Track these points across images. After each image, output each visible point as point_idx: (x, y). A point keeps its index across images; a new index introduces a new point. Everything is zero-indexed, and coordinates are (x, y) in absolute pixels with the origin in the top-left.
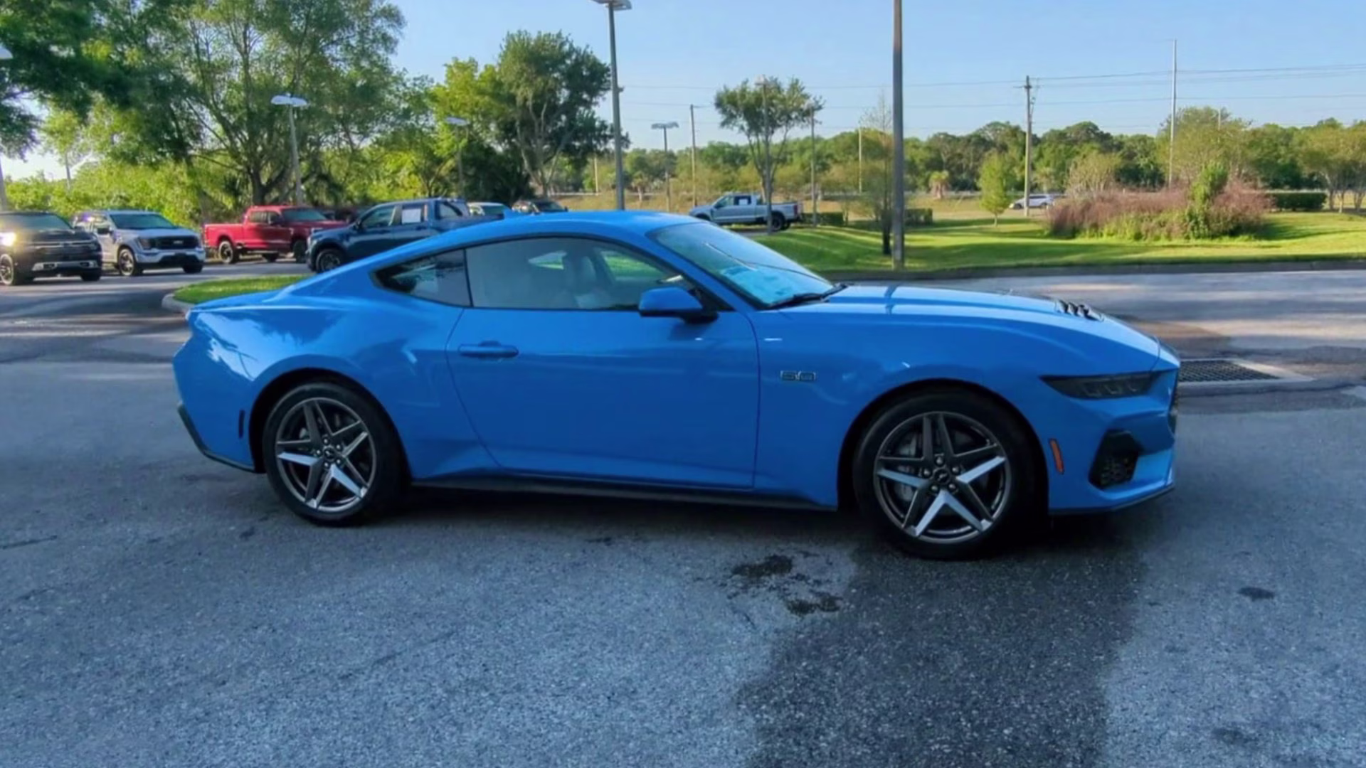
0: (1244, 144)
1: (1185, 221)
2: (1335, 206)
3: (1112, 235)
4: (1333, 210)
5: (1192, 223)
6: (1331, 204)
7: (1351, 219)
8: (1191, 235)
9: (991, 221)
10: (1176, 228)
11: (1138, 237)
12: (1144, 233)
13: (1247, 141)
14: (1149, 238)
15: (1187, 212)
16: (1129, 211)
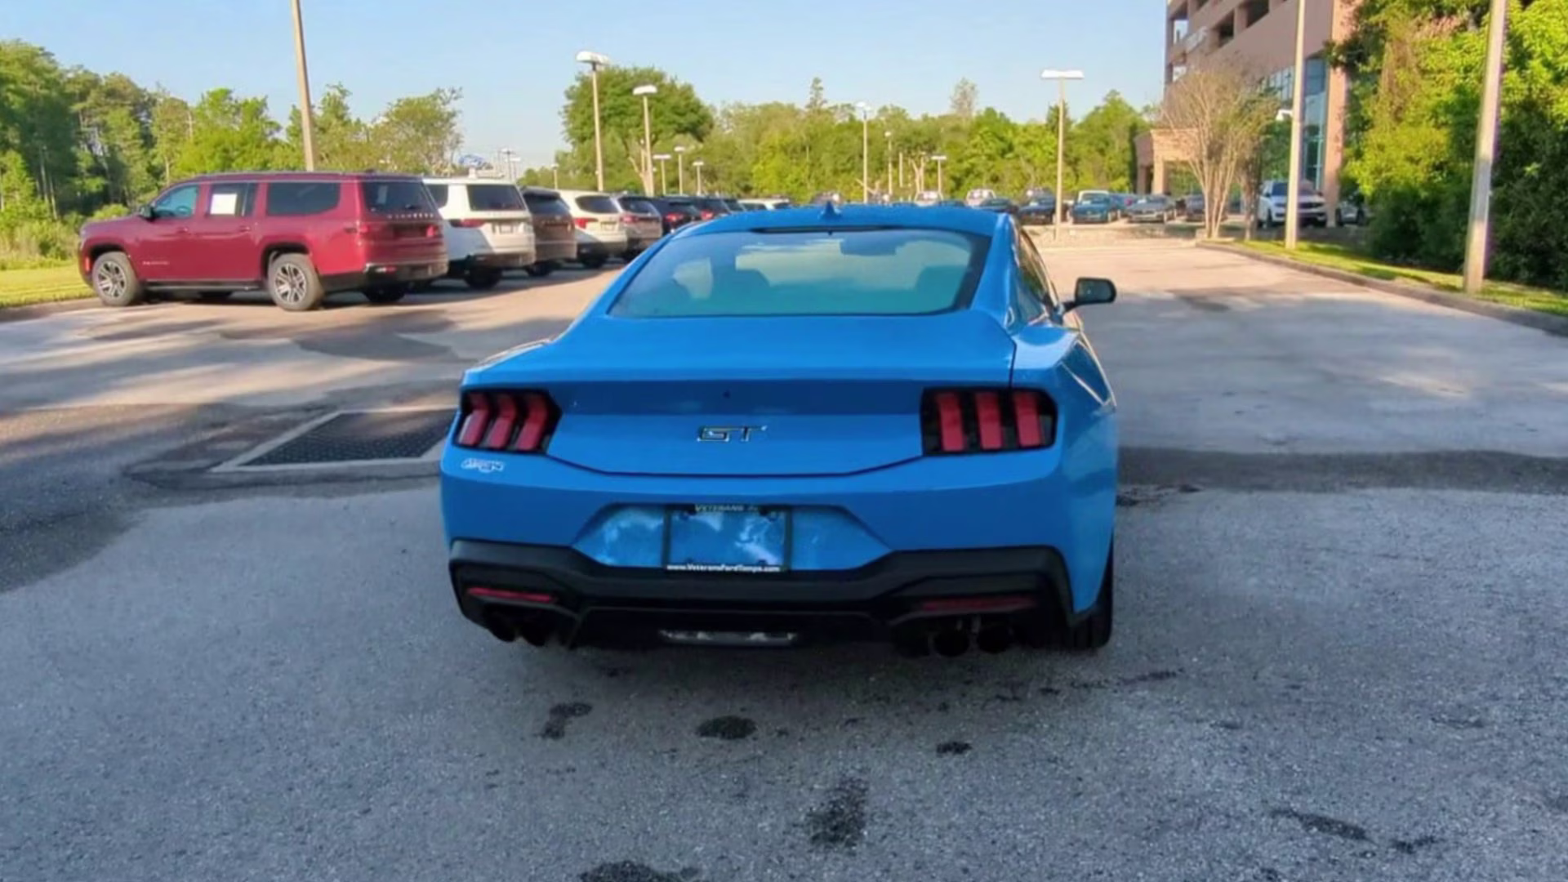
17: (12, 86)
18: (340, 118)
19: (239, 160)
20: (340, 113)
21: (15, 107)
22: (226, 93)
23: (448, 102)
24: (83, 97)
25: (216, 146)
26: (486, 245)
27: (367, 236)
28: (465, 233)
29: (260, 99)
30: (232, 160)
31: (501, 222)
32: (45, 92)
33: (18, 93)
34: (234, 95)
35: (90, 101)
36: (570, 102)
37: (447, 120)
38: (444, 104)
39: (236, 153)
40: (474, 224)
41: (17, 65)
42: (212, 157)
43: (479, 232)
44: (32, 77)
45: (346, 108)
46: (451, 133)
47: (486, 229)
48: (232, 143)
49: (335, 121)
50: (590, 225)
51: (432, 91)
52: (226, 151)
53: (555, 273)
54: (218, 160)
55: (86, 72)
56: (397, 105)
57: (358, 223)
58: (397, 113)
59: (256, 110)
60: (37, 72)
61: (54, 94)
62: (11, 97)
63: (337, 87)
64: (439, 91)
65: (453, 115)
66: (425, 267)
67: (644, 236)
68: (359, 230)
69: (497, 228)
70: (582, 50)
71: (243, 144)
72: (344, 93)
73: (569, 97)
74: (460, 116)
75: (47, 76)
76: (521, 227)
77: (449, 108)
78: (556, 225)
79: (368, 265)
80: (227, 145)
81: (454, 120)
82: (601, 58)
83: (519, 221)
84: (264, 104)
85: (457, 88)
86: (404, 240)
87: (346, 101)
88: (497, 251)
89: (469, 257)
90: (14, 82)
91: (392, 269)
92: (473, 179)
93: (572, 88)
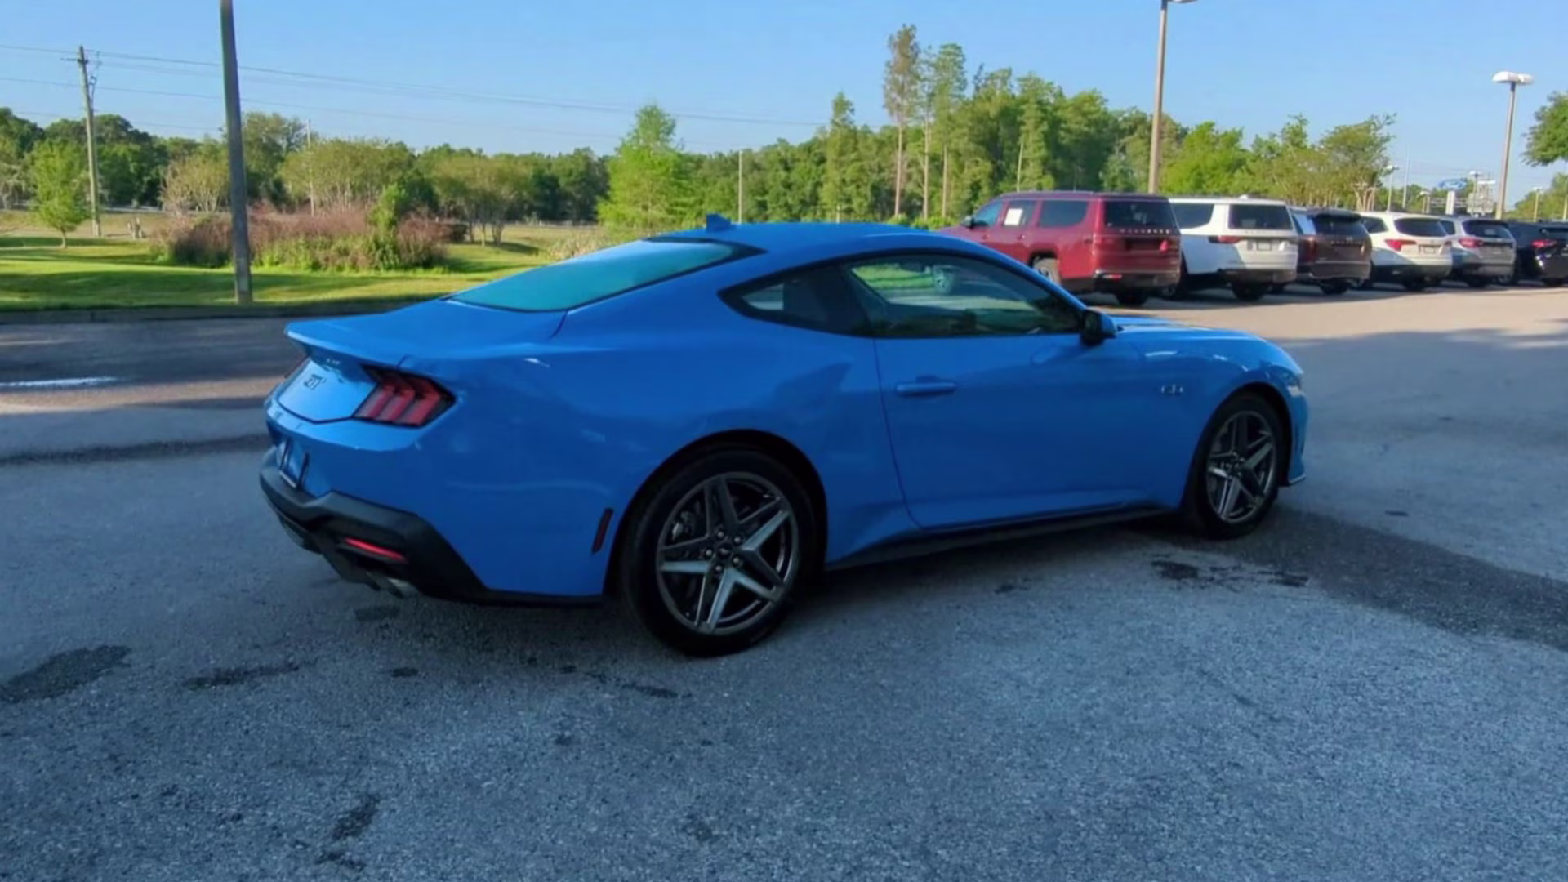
0: (383, 164)
1: (370, 250)
2: (476, 239)
3: (277, 263)
4: (473, 242)
5: (379, 252)
6: (472, 237)
7: (497, 253)
8: (381, 265)
9: (57, 242)
10: (361, 257)
11: (316, 266)
12: (322, 262)
13: (386, 160)
14: (330, 269)
15: (371, 239)
16: (297, 235)
17: (1063, 125)
18: (1297, 145)
19: (1209, 183)
20: (1297, 140)
21: (1065, 142)
22: (1210, 126)
23: (1380, 128)
24: (1132, 131)
25: (1193, 170)
26: (1238, 260)
27: (1102, 246)
28: (1221, 248)
29: (1237, 130)
30: (1204, 182)
31: (1259, 240)
32: (1086, 129)
33: (1068, 131)
34: (1215, 128)
35: (1136, 135)
36: (1538, 123)
37: (1377, 146)
38: (1377, 129)
39: (1208, 176)
40: (1230, 240)
41: (1070, 109)
42: (1188, 180)
43: (1235, 250)
44: (1080, 118)
45: (1305, 136)
46: (1380, 156)
47: (1241, 247)
48: (1206, 168)
49: (1291, 148)
50: (1404, 247)
51: (1366, 118)
52: (1200, 174)
53: (1349, 292)
54: (1192, 182)
55: (1137, 112)
56: (1335, 133)
57: (1095, 236)
58: (1330, 140)
59: (1233, 139)
60: (1084, 114)
61: (1092, 130)
62: (1062, 133)
63: (1296, 117)
64: (1372, 117)
65: (1387, 139)
66: (1151, 277)
67: (1486, 261)
68: (1095, 241)
69: (1254, 245)
70: (1503, 70)
71: (1214, 169)
72: (1303, 122)
73: (1539, 118)
74: (1392, 141)
75: (1090, 117)
76: (1282, 246)
77: (1384, 132)
78: (1347, 245)
79: (1098, 272)
80: (1202, 170)
81: (1384, 145)
82: (1521, 77)
83: (1280, 239)
84: (1240, 134)
85: (1391, 114)
86: (1134, 252)
87: (1306, 129)
88: (1249, 266)
89: (1220, 271)
90: (1065, 122)
91: (1120, 277)
92: (1244, 200)
93: (1543, 108)
